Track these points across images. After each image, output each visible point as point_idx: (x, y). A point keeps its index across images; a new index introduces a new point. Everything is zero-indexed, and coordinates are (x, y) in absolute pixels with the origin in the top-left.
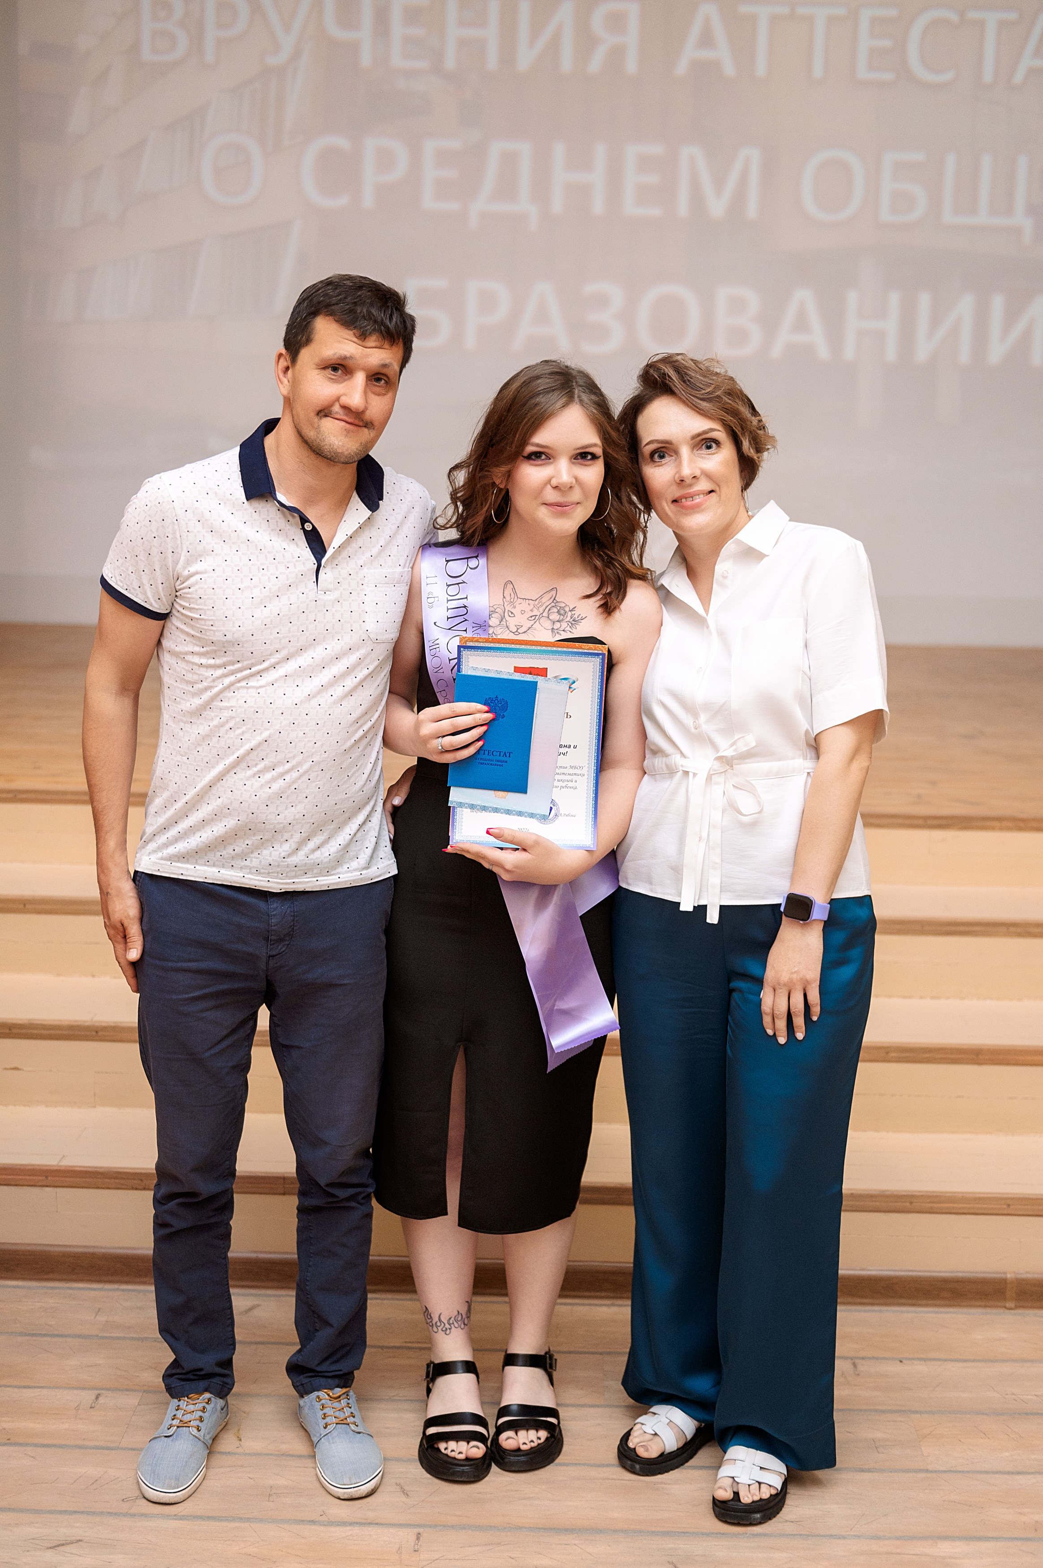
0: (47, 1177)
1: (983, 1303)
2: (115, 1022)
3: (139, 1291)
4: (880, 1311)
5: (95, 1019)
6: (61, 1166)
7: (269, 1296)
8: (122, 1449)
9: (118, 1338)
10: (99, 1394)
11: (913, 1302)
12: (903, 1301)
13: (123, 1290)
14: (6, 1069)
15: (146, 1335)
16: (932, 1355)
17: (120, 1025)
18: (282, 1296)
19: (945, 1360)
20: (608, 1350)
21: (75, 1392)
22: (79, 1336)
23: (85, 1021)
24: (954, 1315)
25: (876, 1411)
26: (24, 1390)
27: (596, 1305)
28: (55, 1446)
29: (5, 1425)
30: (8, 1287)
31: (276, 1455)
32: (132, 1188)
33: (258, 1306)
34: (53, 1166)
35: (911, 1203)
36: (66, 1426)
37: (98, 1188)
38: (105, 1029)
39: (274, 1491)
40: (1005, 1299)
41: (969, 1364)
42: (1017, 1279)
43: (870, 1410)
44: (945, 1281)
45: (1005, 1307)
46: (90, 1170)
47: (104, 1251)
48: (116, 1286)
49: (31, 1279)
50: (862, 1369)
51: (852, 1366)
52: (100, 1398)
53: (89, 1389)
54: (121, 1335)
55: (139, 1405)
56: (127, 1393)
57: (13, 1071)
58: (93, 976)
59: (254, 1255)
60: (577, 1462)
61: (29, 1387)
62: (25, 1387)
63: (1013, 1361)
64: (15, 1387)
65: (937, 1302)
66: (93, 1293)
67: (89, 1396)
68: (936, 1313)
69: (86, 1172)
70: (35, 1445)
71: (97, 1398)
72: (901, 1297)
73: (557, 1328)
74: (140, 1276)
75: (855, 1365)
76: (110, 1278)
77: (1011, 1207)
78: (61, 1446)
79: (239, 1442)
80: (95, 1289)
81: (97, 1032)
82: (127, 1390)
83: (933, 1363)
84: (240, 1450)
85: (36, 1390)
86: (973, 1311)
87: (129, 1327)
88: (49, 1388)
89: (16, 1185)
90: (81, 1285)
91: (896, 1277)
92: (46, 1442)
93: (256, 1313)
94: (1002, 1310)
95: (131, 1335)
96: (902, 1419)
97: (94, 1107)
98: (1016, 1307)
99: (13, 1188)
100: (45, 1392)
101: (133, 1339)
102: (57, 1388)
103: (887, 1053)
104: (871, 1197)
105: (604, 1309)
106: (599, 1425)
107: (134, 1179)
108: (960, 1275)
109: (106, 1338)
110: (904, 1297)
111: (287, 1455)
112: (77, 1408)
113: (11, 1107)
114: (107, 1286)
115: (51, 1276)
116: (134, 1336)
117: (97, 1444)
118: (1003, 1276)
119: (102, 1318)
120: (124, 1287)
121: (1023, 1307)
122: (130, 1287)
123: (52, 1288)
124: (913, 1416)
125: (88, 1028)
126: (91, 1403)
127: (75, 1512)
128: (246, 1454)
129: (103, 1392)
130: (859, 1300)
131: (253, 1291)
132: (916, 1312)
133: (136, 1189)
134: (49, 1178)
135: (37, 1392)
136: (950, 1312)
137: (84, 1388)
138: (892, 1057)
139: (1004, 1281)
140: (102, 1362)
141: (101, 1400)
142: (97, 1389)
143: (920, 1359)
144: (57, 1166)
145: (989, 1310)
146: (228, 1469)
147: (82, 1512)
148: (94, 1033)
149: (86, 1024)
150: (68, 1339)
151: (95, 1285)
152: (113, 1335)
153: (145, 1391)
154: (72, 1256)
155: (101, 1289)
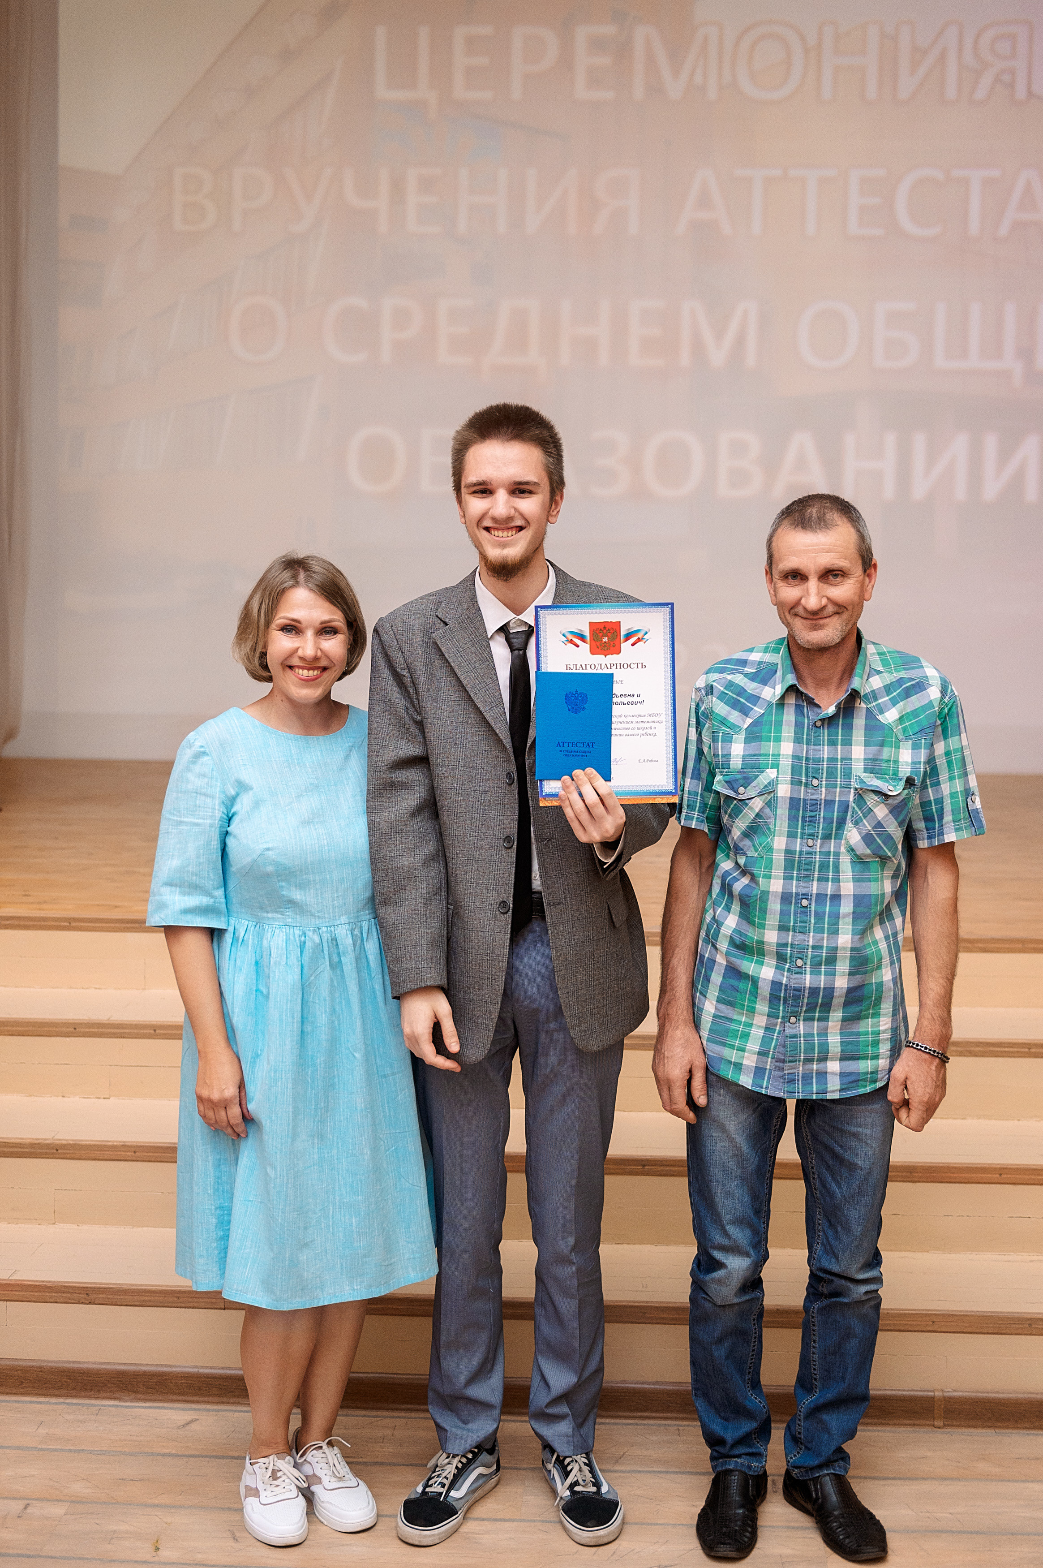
1: (914, 1424)
2: (75, 1140)
3: (83, 1405)
5: (57, 1137)
6: (11, 1280)
7: (209, 1410)
8: (42, 1557)
9: (55, 1450)
10: (28, 1504)
13: (68, 1404)
15: (83, 1448)
17: (80, 1143)
18: (222, 1410)
21: (6, 1501)
22: (19, 1448)
23: (46, 1140)
32: (79, 1303)
33: (197, 1420)
34: (5, 1280)
37: (47, 1302)
38: (65, 1147)
40: (934, 1418)
42: (945, 1397)
45: (933, 1426)
46: (38, 1284)
47: (50, 1364)
48: (61, 1400)
52: (28, 1510)
53: (19, 1499)
54: (57, 1447)
55: (65, 1514)
56: (56, 1503)
58: (64, 1097)
59: (195, 1370)
66: (38, 1406)
67: (16, 1506)
69: (35, 1286)
71: (25, 1508)
74: (86, 1390)
76: (57, 1392)
79: (158, 1554)
80: (41, 1403)
81: (57, 1150)
86: (904, 1431)
87: (69, 1440)
90: (27, 1399)
93: (193, 1426)
94: (932, 1429)
95: (68, 1448)
97: (54, 1224)
98: (945, 1426)
101: (70, 1451)
107: (81, 1293)
109: (44, 1449)
112: (5, 1517)
114: (53, 1400)
116: (72, 1448)
118: (933, 1394)
119: (42, 1431)
121: (951, 1426)
122: (75, 1401)
125: (48, 1146)
126: (19, 1512)
129: (33, 1502)
131: (193, 1406)
133: (82, 1303)
137: (15, 1499)
139: (931, 1399)
140: (36, 1473)
142: (25, 1499)
144: (8, 1280)
145: (919, 1431)
148: (55, 1151)
149: (48, 1142)
150: (8, 1451)
151: (41, 1399)
152: (51, 1447)
153: (72, 1502)
154: (20, 1370)
155: (47, 1403)
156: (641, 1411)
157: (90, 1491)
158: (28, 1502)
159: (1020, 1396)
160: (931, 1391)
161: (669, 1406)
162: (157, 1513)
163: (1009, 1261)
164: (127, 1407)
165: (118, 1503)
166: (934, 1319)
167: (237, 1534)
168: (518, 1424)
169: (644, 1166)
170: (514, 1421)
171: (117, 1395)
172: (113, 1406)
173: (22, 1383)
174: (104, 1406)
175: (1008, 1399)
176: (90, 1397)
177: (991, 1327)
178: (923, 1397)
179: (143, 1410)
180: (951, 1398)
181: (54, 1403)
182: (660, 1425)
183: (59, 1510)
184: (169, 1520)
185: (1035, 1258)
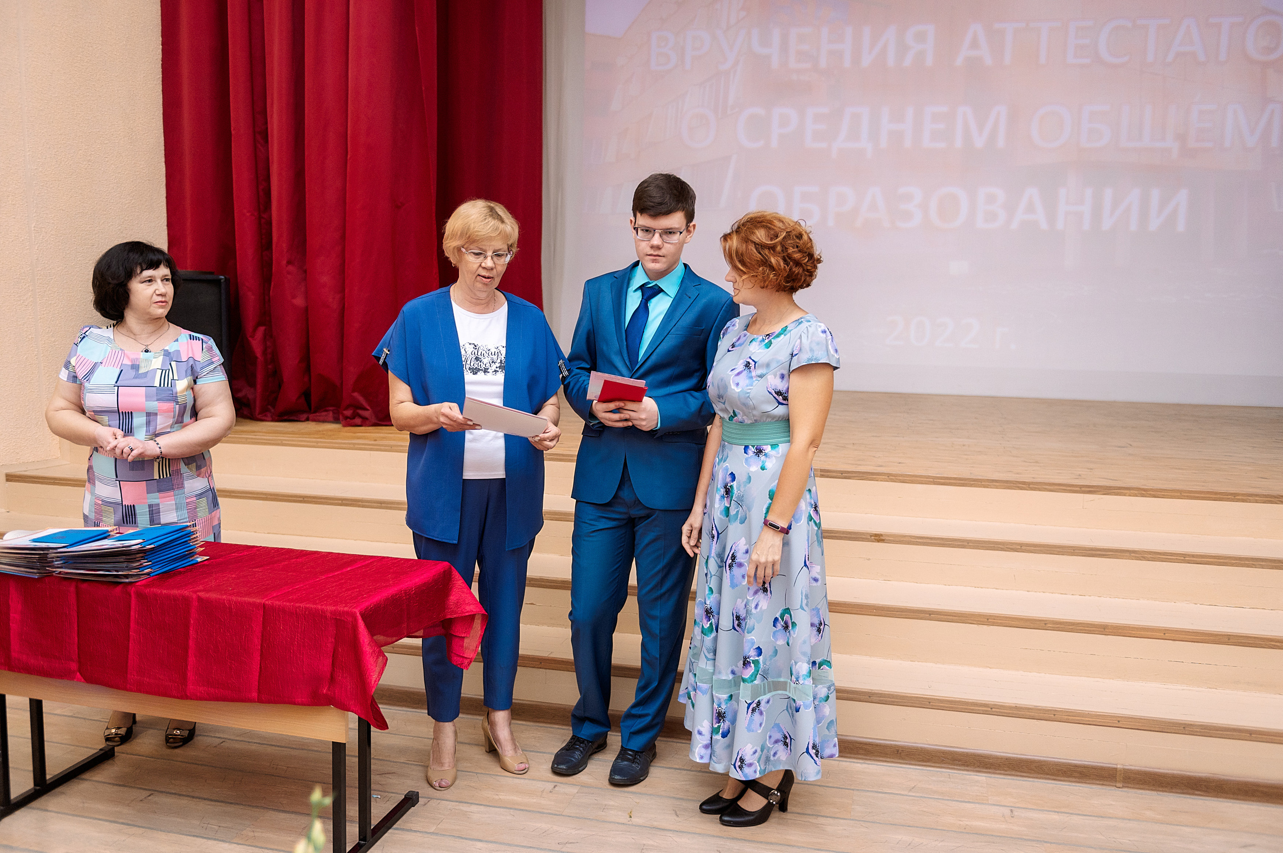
0: (541, 663)
1: (1101, 783)
4: (1033, 781)
6: (548, 657)
8: (563, 816)
11: (1054, 777)
12: (1048, 776)
16: (1063, 810)
19: (1072, 814)
20: (858, 788)
21: (543, 783)
24: (1081, 788)
25: (1021, 839)
27: (854, 762)
28: (526, 810)
29: (501, 797)
34: (545, 657)
35: (1054, 715)
36: (535, 801)
39: (645, 847)
40: (1116, 781)
41: (1087, 818)
42: (1124, 769)
43: (1018, 838)
44: (1076, 766)
45: (1116, 786)
50: (1016, 814)
51: (1010, 811)
53: (551, 782)
55: (577, 793)
57: (531, 606)
60: (828, 849)
63: (1116, 818)
65: (1071, 779)
67: (549, 785)
68: (1069, 785)
70: (516, 809)
71: (555, 787)
72: (1048, 774)
73: (828, 773)
75: (1012, 811)
77: (1120, 722)
78: (530, 811)
79: (631, 818)
80: (564, 729)
82: (573, 785)
83: (1065, 815)
84: (630, 823)
86: (1094, 786)
89: (524, 666)
90: (557, 726)
91: (1045, 761)
92: (523, 808)
94: (1113, 788)
96: (1038, 846)
98: (1123, 787)
102: (534, 780)
103: (1045, 624)
104: (1029, 709)
105: (859, 765)
108: (1086, 763)
110: (1049, 774)
111: (658, 828)
112: (543, 792)
117: (550, 811)
118: (1115, 766)
121: (1128, 787)
124: (1045, 844)
126: (551, 789)
127: (531, 847)
128: (633, 825)
129: (559, 784)
130: (1019, 774)
132: (1056, 784)
136: (1079, 786)
137: (548, 782)
138: (1050, 627)
139: (1116, 769)
141: (556, 789)
143: (1055, 812)
145: (1104, 787)
146: (621, 832)
147: (534, 848)
150: (544, 755)
153: (582, 786)
154: (552, 709)
156: (925, 762)
157: (592, 781)
158: (556, 784)
159: (1175, 772)
160: (1115, 764)
161: (943, 760)
162: (631, 797)
163: (1168, 689)
164: (615, 735)
166: (1119, 719)
167: (678, 813)
168: (848, 763)
169: (930, 614)
170: (846, 761)
173: (554, 717)
175: (1167, 774)
177: (1157, 727)
178: (1109, 767)
180: (1128, 770)
182: (937, 771)
183: (574, 789)
184: (638, 801)
185: (1185, 688)
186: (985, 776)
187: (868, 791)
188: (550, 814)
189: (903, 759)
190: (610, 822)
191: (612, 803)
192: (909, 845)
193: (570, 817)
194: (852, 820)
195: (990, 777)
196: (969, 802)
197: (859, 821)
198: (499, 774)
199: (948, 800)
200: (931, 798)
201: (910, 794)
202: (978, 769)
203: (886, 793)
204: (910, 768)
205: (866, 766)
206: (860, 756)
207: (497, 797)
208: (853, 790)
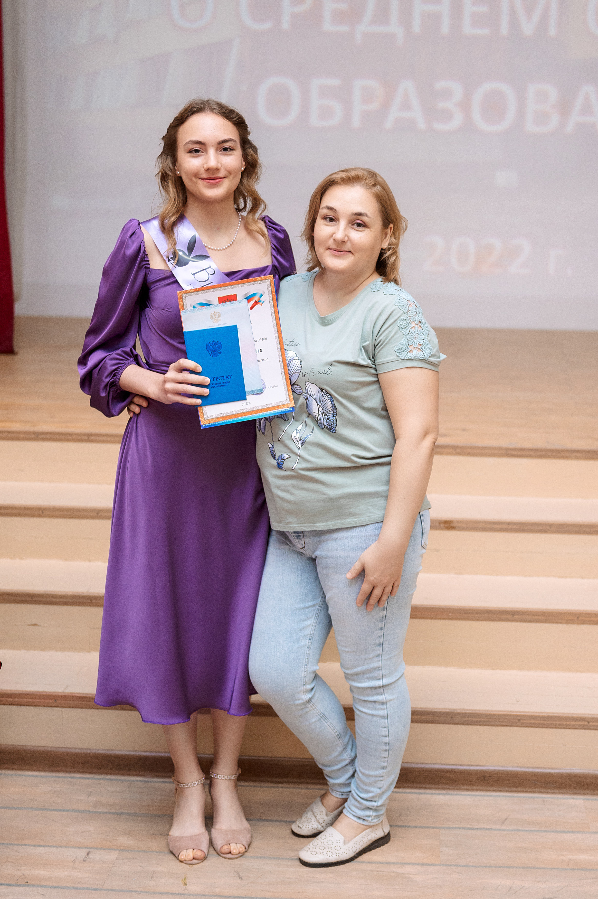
6: (64, 693)
8: (105, 890)
9: (103, 813)
10: (89, 852)
13: (108, 779)
14: (29, 625)
20: (443, 826)
21: (73, 850)
22: (77, 811)
26: (38, 848)
27: (435, 794)
28: (58, 887)
29: (24, 872)
30: (28, 776)
31: (212, 896)
34: (60, 692)
36: (66, 873)
47: (94, 752)
48: (102, 776)
49: (44, 771)
52: (90, 854)
53: (82, 848)
54: (105, 810)
55: (117, 859)
56: (109, 851)
57: (34, 627)
61: (41, 846)
62: (39, 846)
64: (33, 846)
66: (87, 781)
67: (81, 853)
70: (45, 887)
71: (88, 854)
73: (408, 809)
76: (99, 771)
78: (62, 888)
79: (185, 886)
80: (88, 778)
81: (91, 600)
82: (110, 849)
84: (186, 892)
85: (47, 848)
87: (111, 805)
88: (55, 847)
89: (35, 706)
90: (79, 775)
92: (52, 884)
95: (112, 811)
99: (32, 708)
100: (52, 849)
102: (61, 847)
105: (441, 797)
106: (436, 878)
109: (95, 812)
112: (74, 861)
113: (32, 651)
114: (97, 776)
115: (58, 769)
116: (114, 811)
117: (87, 886)
119: (92, 799)
120: (108, 777)
122: (112, 777)
123: (59, 777)
126: (83, 857)
129: (92, 850)
134: (58, 701)
135: (47, 849)
137: (79, 847)
140: (92, 830)
141: (91, 856)
142: (88, 848)
144: (63, 692)
148: (89, 601)
149: (85, 594)
151: (88, 776)
152: (100, 810)
153: (121, 850)
155: (93, 779)
157: (130, 841)
165: (153, 851)
167: (241, 874)
171: (142, 773)
172: (140, 781)
174: (134, 781)
176: (123, 775)
179: (161, 784)
181: (98, 779)
183: (112, 856)
186: (583, 799)
187: (456, 828)
188: (88, 889)
189: (491, 785)
190: (162, 893)
191: (160, 869)
192: (509, 890)
193: (112, 890)
194: (443, 865)
195: (588, 800)
196: (569, 832)
197: (450, 865)
198: (17, 843)
199: (546, 831)
200: (527, 831)
201: (504, 827)
202: (575, 791)
203: (475, 829)
204: (500, 796)
205: (448, 797)
206: (442, 786)
207: (18, 873)
208: (438, 828)
